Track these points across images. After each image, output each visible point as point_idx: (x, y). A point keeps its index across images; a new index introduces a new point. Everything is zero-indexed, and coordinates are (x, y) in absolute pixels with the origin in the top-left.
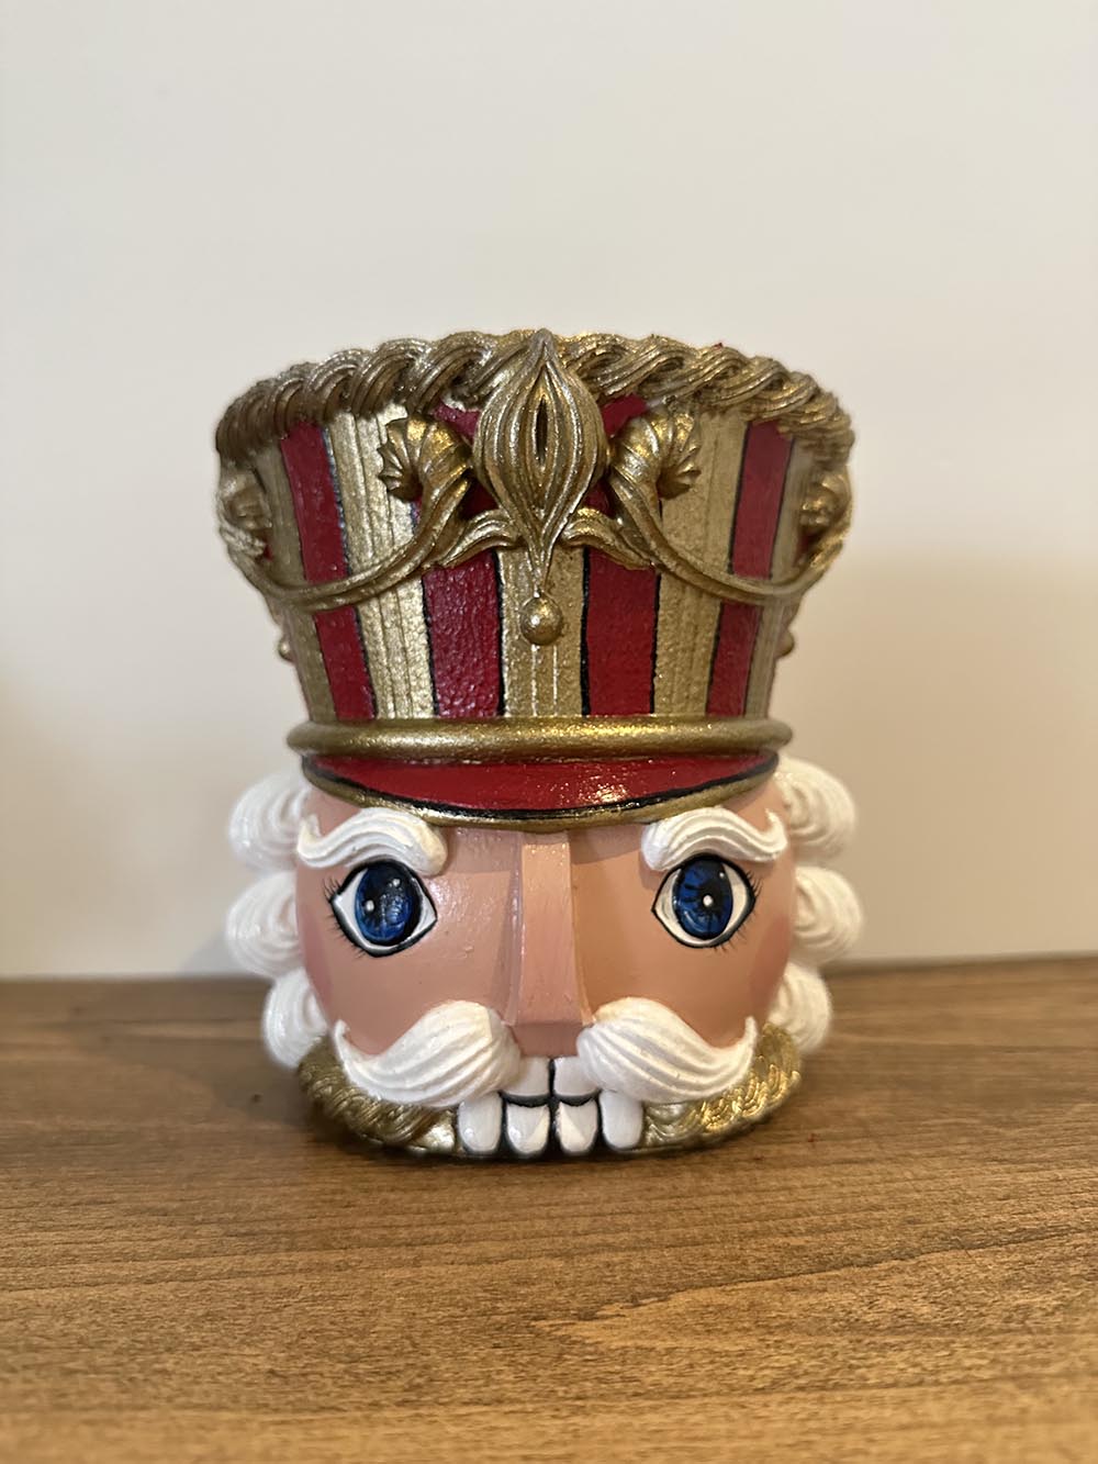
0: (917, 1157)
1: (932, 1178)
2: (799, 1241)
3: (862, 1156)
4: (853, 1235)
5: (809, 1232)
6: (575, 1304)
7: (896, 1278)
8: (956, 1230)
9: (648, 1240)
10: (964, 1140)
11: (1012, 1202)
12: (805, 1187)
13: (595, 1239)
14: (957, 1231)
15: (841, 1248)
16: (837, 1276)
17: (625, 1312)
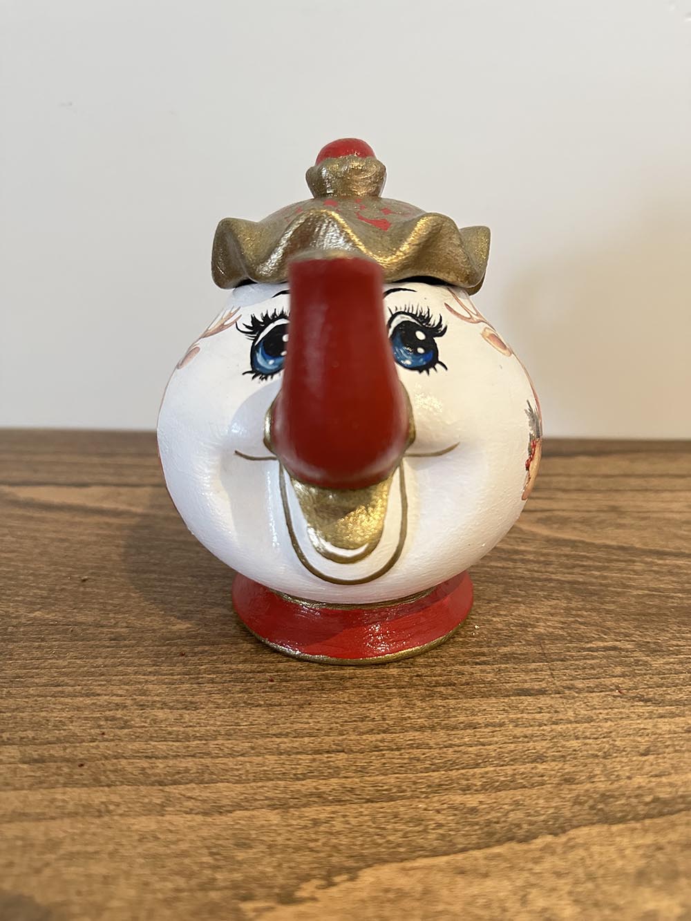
0: (580, 691)
1: (590, 720)
2: (472, 801)
3: (536, 686)
4: (518, 795)
5: (484, 789)
6: (280, 880)
7: (549, 863)
8: (603, 795)
9: (352, 790)
10: (619, 670)
11: (651, 758)
12: (486, 726)
13: (310, 784)
14: (605, 797)
15: (506, 814)
16: (499, 855)
17: (319, 894)
